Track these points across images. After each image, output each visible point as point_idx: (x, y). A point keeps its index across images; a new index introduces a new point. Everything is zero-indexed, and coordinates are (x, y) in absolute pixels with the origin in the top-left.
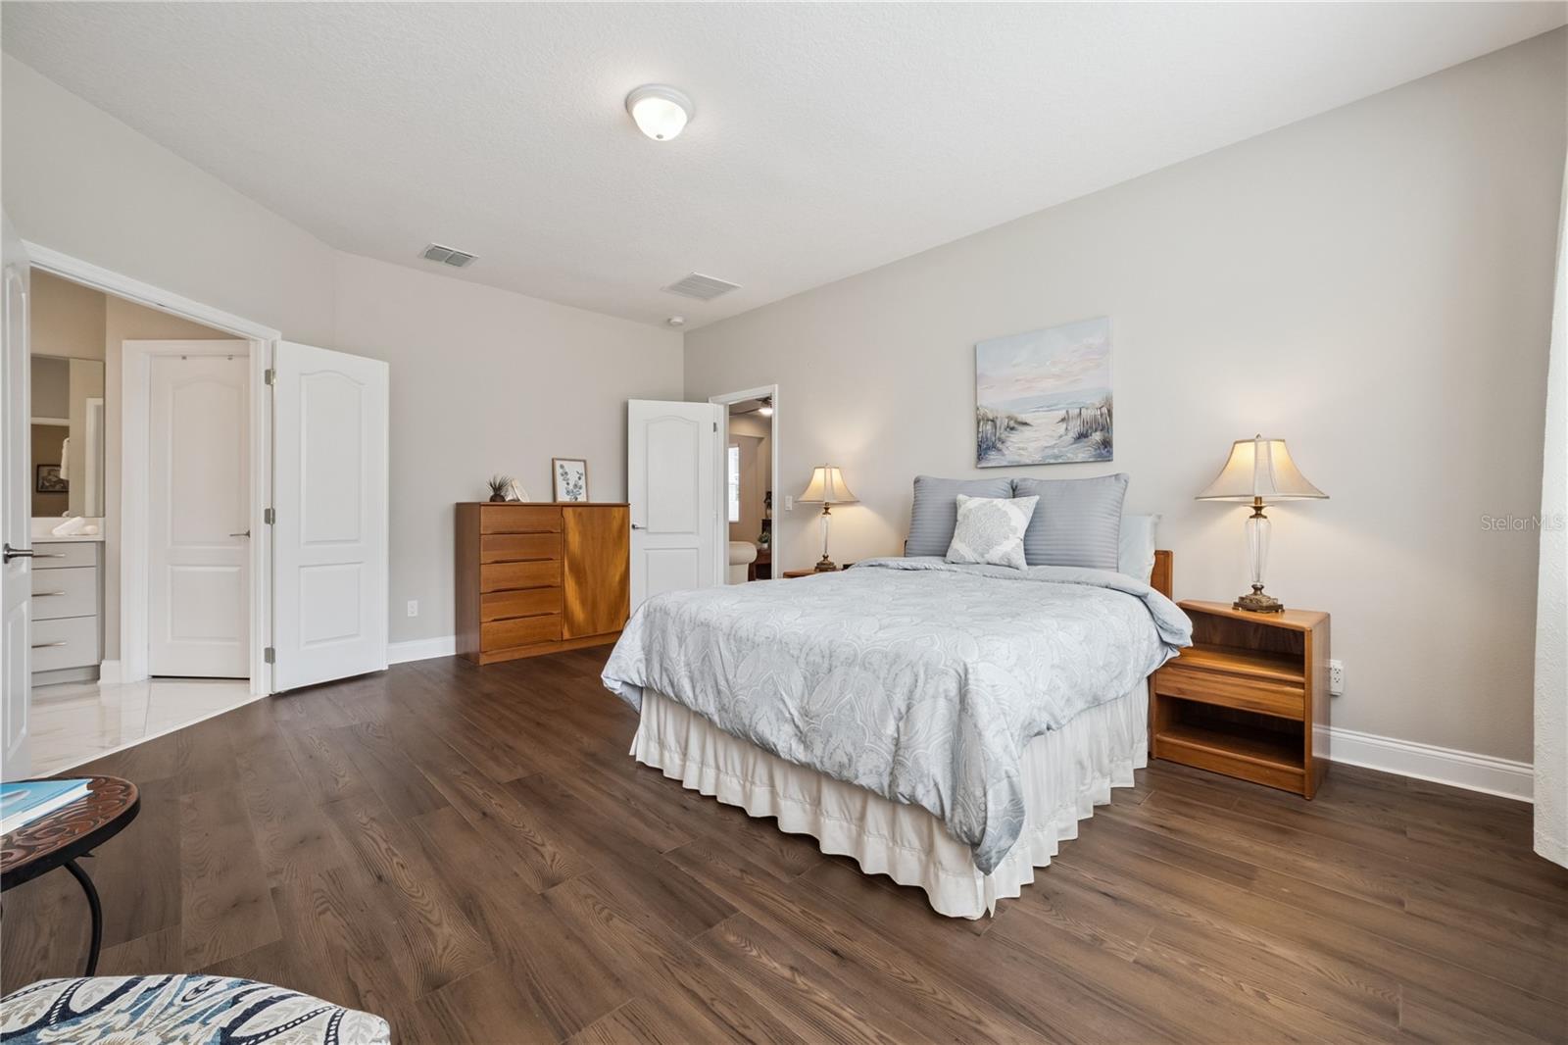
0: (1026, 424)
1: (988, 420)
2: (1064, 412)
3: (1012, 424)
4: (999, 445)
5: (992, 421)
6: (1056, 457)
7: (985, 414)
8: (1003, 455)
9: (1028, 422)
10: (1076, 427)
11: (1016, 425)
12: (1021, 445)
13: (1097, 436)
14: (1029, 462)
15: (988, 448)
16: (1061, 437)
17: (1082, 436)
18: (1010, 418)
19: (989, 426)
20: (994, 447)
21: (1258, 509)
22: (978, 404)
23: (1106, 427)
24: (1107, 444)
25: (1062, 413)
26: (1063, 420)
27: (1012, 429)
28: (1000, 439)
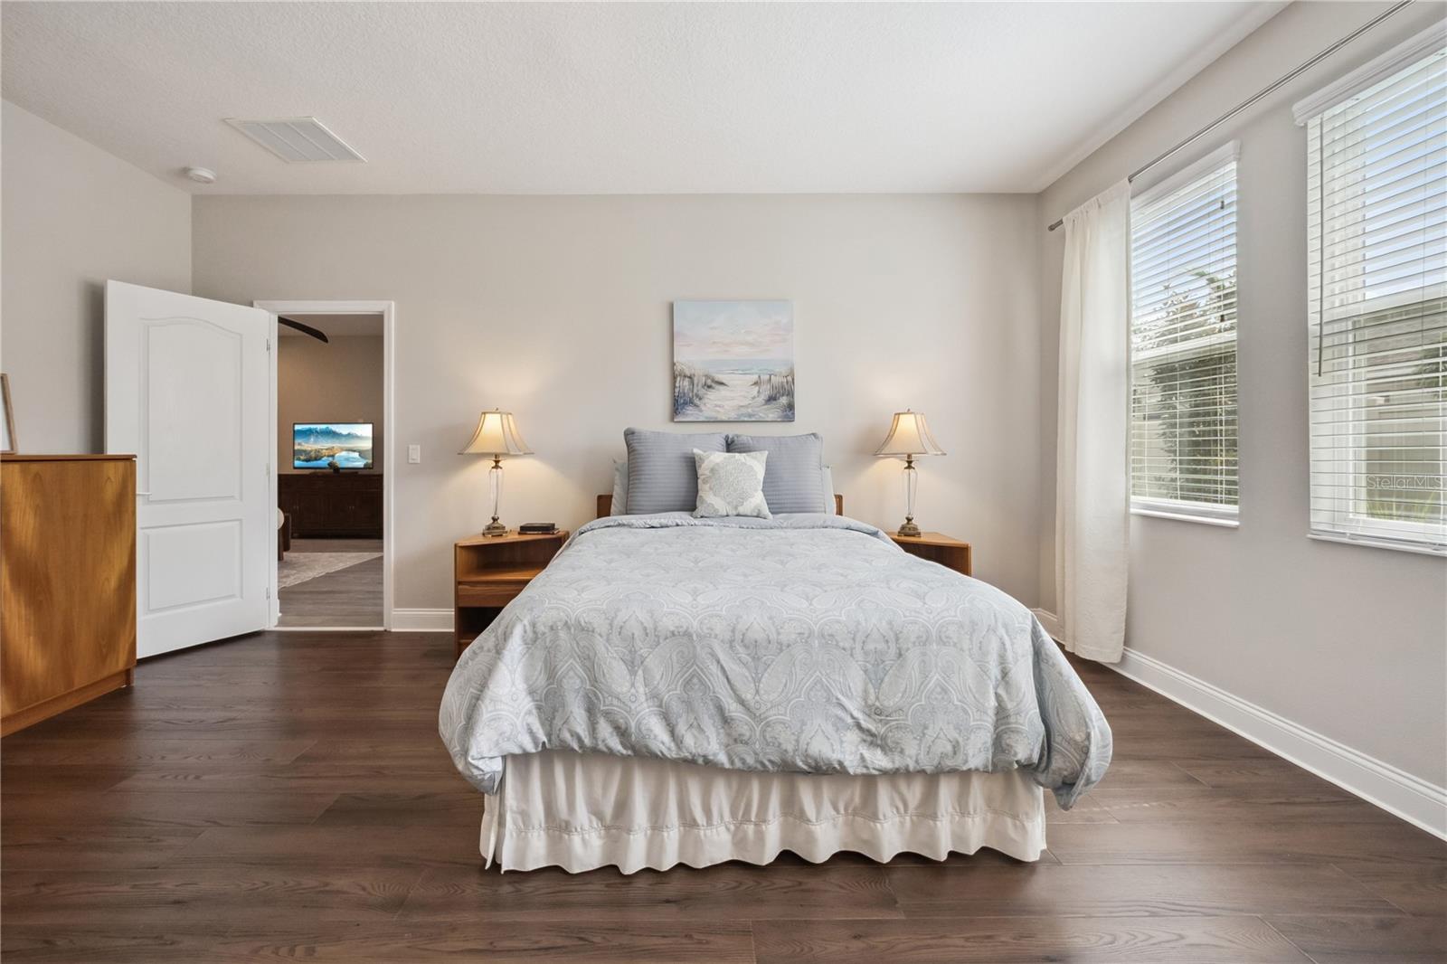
0: (722, 384)
1: (685, 376)
2: (757, 376)
3: (709, 382)
4: (696, 401)
5: (690, 377)
6: (750, 416)
7: (682, 370)
8: (701, 411)
9: (724, 381)
10: (766, 391)
11: (713, 383)
12: (719, 403)
13: (784, 400)
14: (724, 418)
15: (685, 403)
16: (754, 398)
17: (772, 399)
18: (707, 377)
19: (686, 382)
20: (691, 402)
21: (910, 462)
22: (675, 360)
23: (790, 394)
24: (791, 407)
25: (755, 378)
26: (756, 383)
27: (709, 387)
28: (697, 396)
